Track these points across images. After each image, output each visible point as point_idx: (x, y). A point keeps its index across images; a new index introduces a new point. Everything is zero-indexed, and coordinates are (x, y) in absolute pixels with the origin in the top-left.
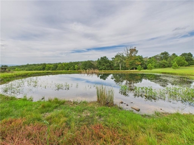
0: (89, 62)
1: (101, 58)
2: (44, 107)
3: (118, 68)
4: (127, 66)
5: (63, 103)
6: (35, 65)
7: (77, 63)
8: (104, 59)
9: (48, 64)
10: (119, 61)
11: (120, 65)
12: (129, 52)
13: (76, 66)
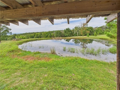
0: (59, 31)
1: (66, 29)
2: (35, 53)
3: (76, 34)
4: (81, 34)
5: (40, 53)
6: (30, 33)
7: (53, 32)
8: (68, 30)
9: (37, 33)
10: (77, 31)
11: (78, 33)
12: (82, 25)
13: (52, 34)
